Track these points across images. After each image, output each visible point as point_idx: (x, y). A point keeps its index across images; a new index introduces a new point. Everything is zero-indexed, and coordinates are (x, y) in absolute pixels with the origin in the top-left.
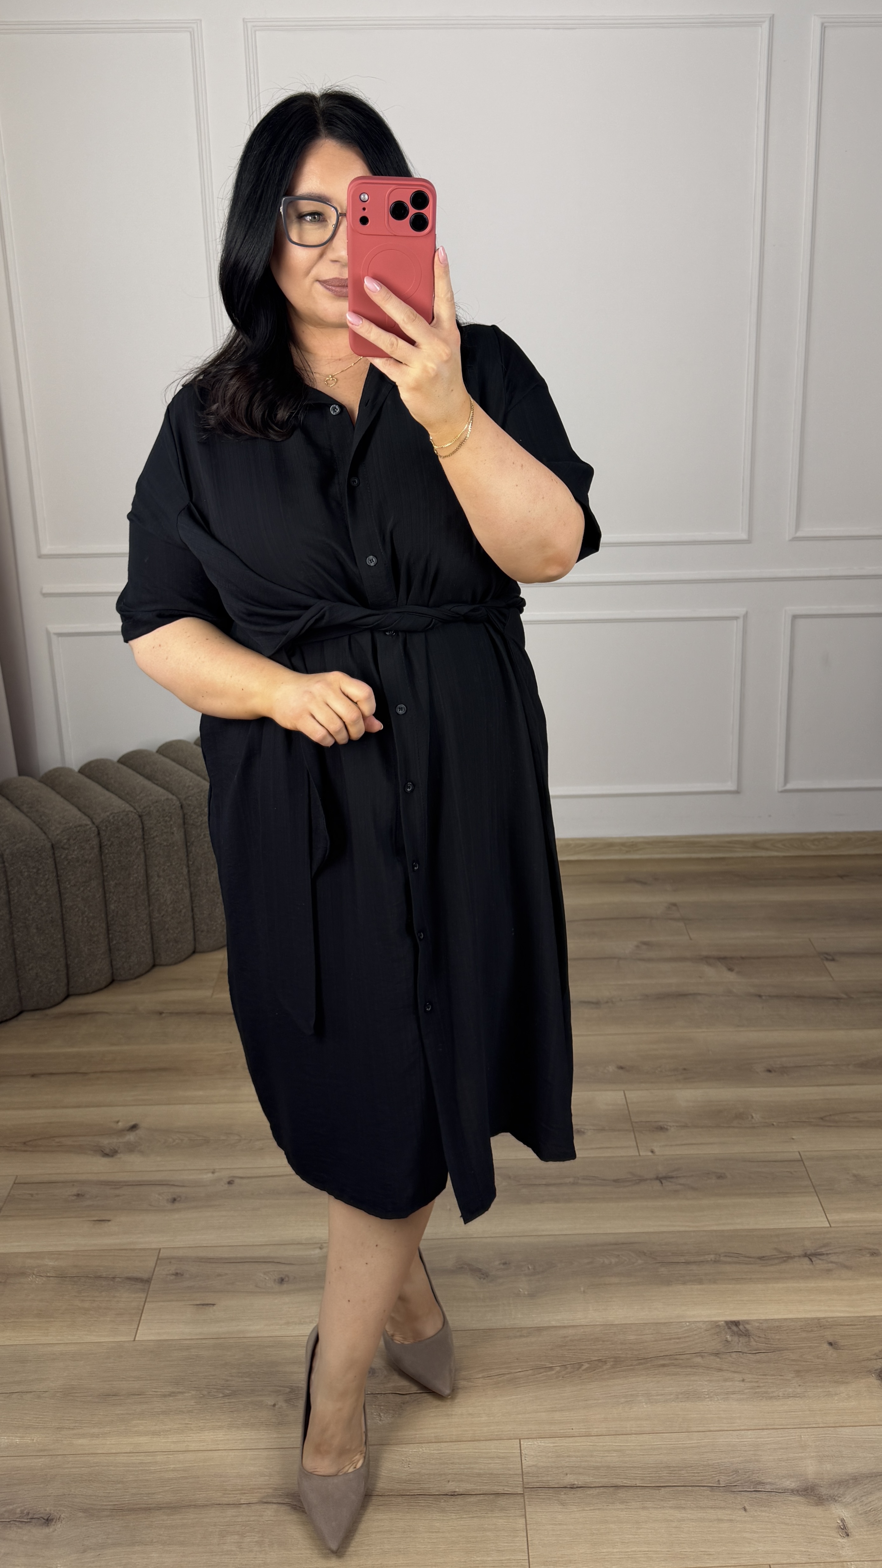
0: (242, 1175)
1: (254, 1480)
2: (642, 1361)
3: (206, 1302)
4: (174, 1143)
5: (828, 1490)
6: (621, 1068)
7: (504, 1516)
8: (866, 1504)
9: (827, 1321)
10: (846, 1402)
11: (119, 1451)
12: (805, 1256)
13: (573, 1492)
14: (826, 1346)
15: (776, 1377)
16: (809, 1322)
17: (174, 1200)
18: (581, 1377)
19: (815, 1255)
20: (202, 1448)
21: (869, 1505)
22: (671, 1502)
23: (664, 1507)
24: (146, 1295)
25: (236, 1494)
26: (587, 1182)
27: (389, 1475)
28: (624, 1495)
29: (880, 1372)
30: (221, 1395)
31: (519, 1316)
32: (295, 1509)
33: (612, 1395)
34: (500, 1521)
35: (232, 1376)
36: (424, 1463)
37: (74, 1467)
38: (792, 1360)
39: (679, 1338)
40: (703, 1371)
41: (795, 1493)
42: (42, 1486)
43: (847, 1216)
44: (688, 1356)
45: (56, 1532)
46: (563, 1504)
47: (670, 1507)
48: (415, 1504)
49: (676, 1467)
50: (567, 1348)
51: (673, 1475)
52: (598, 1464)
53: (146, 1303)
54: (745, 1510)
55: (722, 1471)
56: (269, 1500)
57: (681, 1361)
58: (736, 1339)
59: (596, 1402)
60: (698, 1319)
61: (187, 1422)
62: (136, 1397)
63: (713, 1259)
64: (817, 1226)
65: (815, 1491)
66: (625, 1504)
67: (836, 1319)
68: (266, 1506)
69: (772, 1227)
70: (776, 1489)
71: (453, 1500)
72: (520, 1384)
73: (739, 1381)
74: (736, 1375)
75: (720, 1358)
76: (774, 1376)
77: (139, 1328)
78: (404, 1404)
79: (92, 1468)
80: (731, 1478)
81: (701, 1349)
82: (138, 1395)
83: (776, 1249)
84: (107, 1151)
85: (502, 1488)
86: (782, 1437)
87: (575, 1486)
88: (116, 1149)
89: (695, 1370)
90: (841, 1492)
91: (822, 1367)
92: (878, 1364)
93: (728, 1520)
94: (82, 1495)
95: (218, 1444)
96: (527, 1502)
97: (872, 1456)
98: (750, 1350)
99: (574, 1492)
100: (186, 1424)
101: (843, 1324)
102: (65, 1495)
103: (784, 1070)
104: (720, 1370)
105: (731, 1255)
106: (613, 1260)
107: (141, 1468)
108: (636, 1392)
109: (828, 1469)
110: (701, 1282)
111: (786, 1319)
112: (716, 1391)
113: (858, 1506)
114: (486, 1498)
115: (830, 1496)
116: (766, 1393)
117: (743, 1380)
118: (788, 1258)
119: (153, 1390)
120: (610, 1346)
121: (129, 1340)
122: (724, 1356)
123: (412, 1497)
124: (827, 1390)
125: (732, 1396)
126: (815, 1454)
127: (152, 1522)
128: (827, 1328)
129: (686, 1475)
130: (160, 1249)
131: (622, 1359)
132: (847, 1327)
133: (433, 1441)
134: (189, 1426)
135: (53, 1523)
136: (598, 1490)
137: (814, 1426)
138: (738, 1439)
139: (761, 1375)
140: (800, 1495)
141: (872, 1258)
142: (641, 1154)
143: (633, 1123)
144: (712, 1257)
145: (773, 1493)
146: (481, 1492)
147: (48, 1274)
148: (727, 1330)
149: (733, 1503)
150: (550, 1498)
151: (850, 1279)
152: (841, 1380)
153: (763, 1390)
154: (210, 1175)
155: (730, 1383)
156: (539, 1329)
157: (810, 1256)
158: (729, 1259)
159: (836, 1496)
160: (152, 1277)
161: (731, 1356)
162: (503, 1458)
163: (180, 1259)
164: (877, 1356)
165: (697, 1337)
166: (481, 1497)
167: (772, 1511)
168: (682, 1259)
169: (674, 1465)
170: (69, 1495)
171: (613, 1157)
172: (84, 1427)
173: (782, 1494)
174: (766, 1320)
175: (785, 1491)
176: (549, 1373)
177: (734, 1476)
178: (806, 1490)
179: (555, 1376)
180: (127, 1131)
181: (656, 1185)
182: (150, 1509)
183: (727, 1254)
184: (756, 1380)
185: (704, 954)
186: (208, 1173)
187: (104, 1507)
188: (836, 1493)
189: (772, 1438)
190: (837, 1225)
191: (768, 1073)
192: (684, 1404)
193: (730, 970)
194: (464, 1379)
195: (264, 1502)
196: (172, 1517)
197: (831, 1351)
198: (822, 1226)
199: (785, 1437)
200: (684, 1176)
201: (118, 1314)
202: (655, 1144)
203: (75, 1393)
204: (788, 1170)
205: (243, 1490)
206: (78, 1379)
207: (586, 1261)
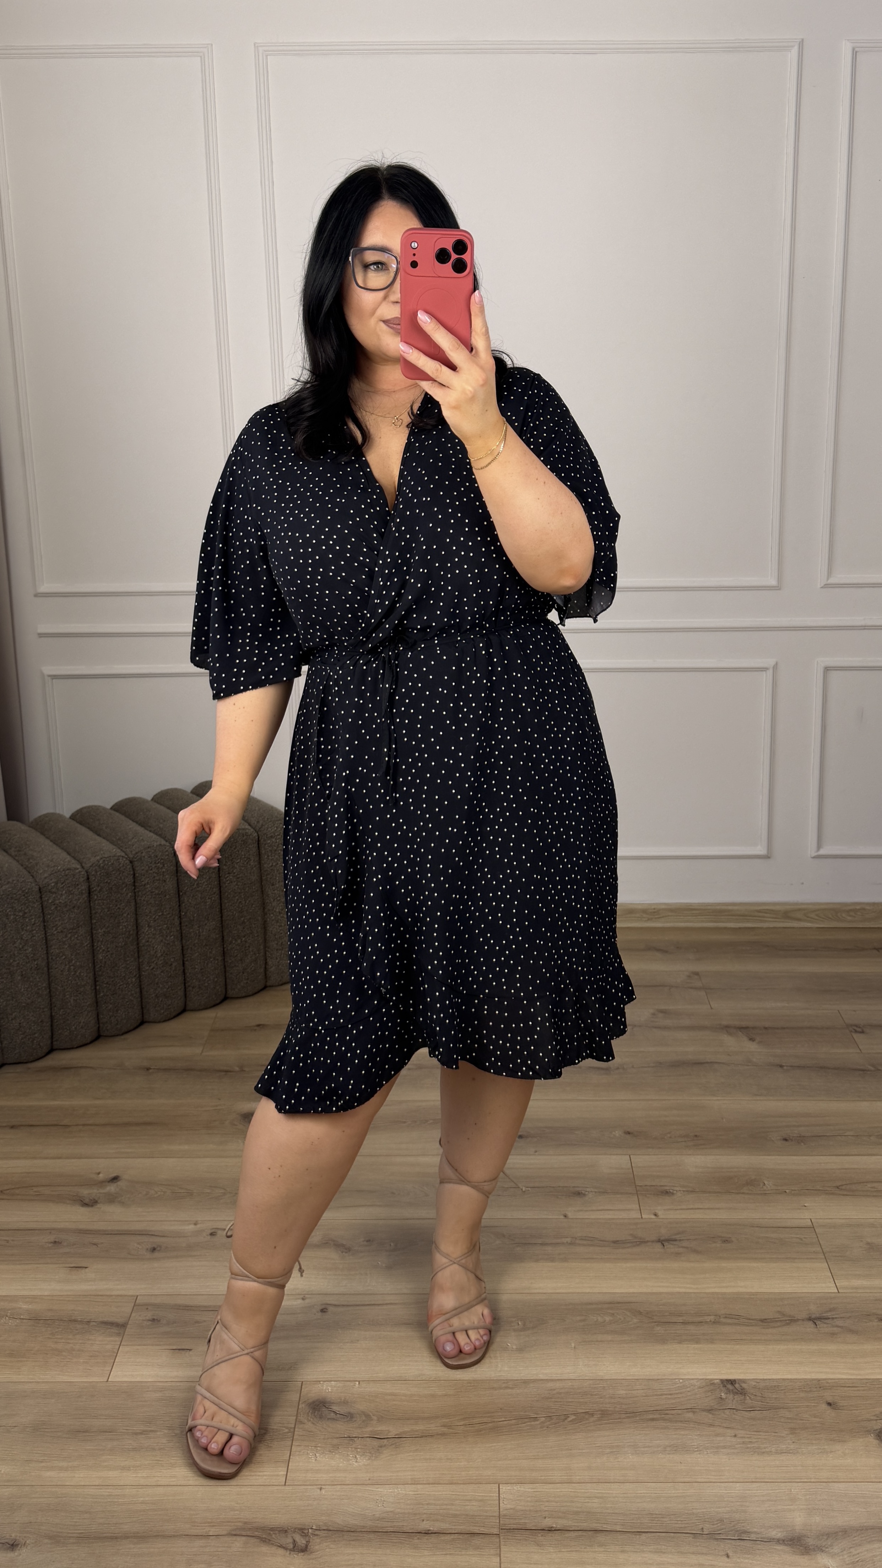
1: (224, 1514)
2: (631, 1415)
3: (183, 1347)
4: (156, 1195)
5: (815, 1541)
6: (629, 1133)
7: (479, 1554)
8: (853, 1555)
9: (828, 1383)
10: (841, 1459)
11: (88, 1483)
12: (810, 1320)
13: (550, 1534)
14: (824, 1406)
15: (769, 1434)
16: (808, 1383)
17: (154, 1250)
18: (565, 1428)
19: (820, 1319)
20: (172, 1483)
21: (858, 1556)
22: (652, 1547)
23: (643, 1551)
24: (121, 1339)
25: (206, 1526)
26: (585, 1242)
27: (363, 1513)
28: (604, 1539)
29: (879, 1432)
31: (506, 1369)
32: (264, 1541)
33: (597, 1445)
34: (474, 1558)
36: (399, 1502)
37: (41, 1498)
38: (788, 1418)
39: (671, 1394)
40: (694, 1426)
41: (781, 1542)
42: (8, 1514)
43: (857, 1282)
44: (680, 1412)
45: (21, 1556)
46: (539, 1545)
47: (650, 1551)
48: (387, 1540)
49: (659, 1514)
50: (553, 1400)
51: (655, 1522)
52: (579, 1510)
53: (121, 1346)
54: (728, 1556)
55: (707, 1520)
56: (238, 1532)
57: (671, 1416)
58: (731, 1396)
59: (580, 1451)
60: (693, 1377)
61: (156, 1459)
62: (107, 1434)
63: (713, 1320)
64: (826, 1291)
65: (802, 1542)
66: (604, 1547)
67: (837, 1381)
68: (234, 1538)
69: (777, 1291)
70: (761, 1538)
71: (426, 1538)
72: (503, 1432)
73: (731, 1436)
74: (729, 1431)
75: (713, 1414)
76: (768, 1432)
77: (113, 1369)
78: (381, 1447)
79: (60, 1499)
80: (715, 1526)
81: (693, 1405)
82: (109, 1432)
83: (779, 1312)
84: (87, 1201)
85: (478, 1528)
86: (772, 1490)
87: (553, 1529)
88: (96, 1199)
89: (685, 1425)
90: (829, 1543)
91: (819, 1425)
92: (878, 1425)
94: (48, 1523)
95: (188, 1480)
96: (502, 1543)
97: (864, 1510)
98: (745, 1408)
99: (553, 1535)
101: (844, 1385)
102: (31, 1523)
103: (801, 1140)
104: (711, 1425)
105: (732, 1316)
106: (607, 1318)
107: (109, 1500)
108: (623, 1444)
109: (817, 1521)
110: (698, 1342)
111: (784, 1379)
112: (707, 1445)
113: (846, 1556)
114: (461, 1537)
115: (817, 1546)
116: (759, 1448)
117: (735, 1436)
118: (792, 1321)
119: (125, 1428)
120: (598, 1400)
121: (102, 1380)
122: (716, 1413)
123: (385, 1534)
124: (822, 1448)
125: (722, 1450)
126: (804, 1507)
127: (118, 1549)
128: (827, 1389)
129: (669, 1522)
130: (137, 1296)
131: (610, 1413)
132: (849, 1388)
133: (409, 1483)
134: (160, 1462)
135: (19, 1548)
136: (576, 1534)
137: (805, 1480)
138: (726, 1490)
139: (754, 1431)
140: (786, 1545)
141: (879, 1323)
142: (643, 1216)
143: (638, 1188)
144: (712, 1318)
145: (758, 1542)
146: (456, 1532)
147: (22, 1317)
148: (722, 1388)
149: (715, 1549)
150: (526, 1540)
151: (855, 1343)
152: (838, 1438)
153: (755, 1445)
154: (191, 1227)
155: (722, 1438)
156: (526, 1382)
157: (814, 1320)
158: (729, 1321)
159: (824, 1547)
160: (128, 1323)
161: (724, 1413)
162: (480, 1501)
163: (158, 1306)
164: (877, 1417)
165: (689, 1394)
166: (456, 1536)
167: (755, 1558)
168: (680, 1319)
169: (657, 1513)
170: (35, 1522)
171: (613, 1219)
172: (53, 1460)
173: (767, 1543)
174: (763, 1380)
175: (770, 1540)
176: (533, 1423)
177: (719, 1524)
178: (792, 1540)
179: (539, 1426)
180: (109, 1182)
181: (658, 1247)
182: (116, 1538)
183: (728, 1316)
184: (748, 1436)
185: (725, 1023)
186: (191, 1224)
187: (70, 1535)
188: (824, 1544)
189: (761, 1490)
190: (845, 1291)
191: (784, 1142)
192: (671, 1456)
193: (752, 1040)
194: (444, 1426)
195: (233, 1534)
196: (139, 1546)
197: (829, 1410)
198: (830, 1291)
199: (775, 1490)
200: (688, 1240)
201: (91, 1356)
202: (659, 1208)
203: (45, 1428)
204: (798, 1236)
205: (211, 1523)
206: (49, 1416)
207: (578, 1318)
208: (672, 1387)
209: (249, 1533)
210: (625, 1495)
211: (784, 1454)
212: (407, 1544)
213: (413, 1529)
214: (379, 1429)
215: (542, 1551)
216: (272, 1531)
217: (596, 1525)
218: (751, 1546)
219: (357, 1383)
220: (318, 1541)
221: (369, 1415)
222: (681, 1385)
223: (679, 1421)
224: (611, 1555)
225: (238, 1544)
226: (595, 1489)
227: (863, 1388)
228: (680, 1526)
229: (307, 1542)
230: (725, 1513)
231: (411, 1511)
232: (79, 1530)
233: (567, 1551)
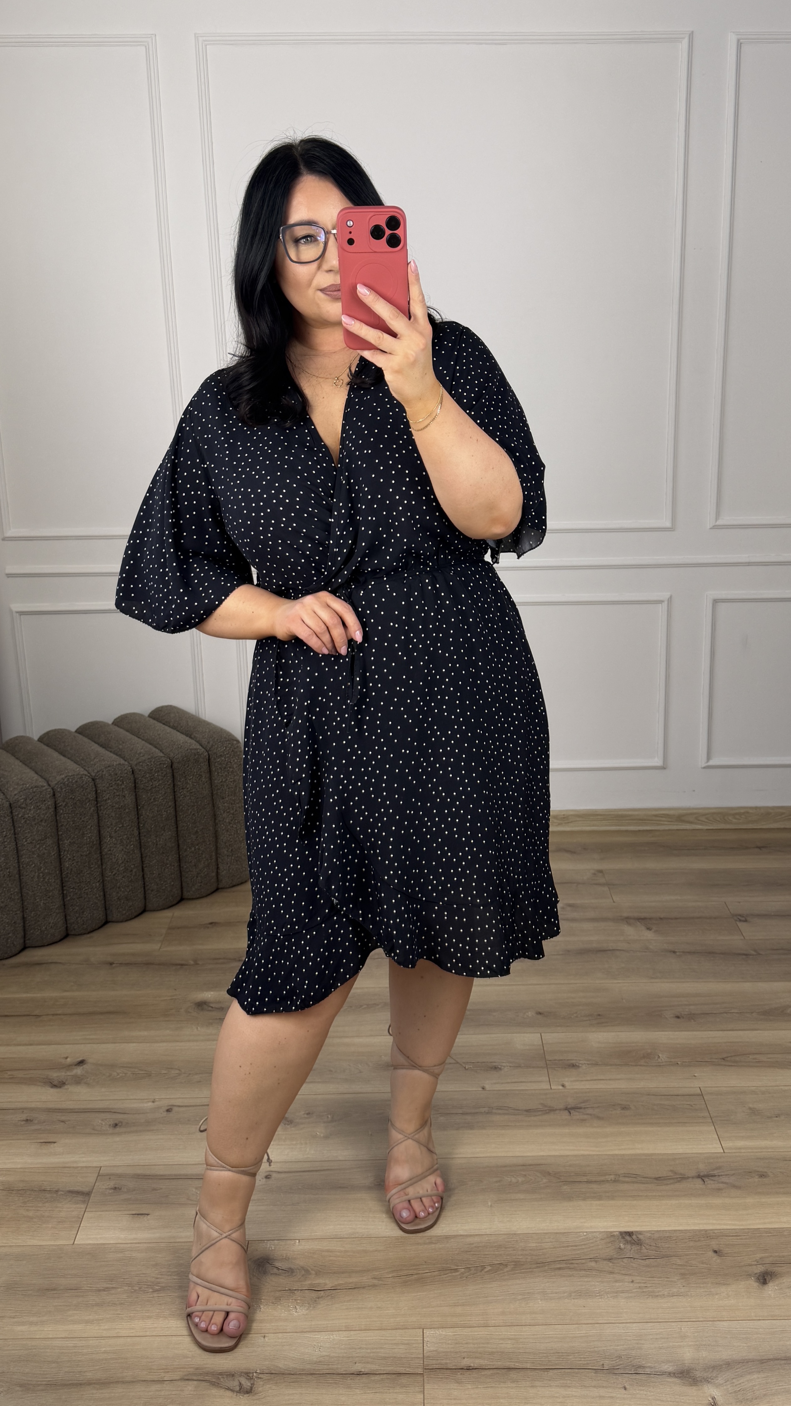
0: (179, 1104)
1: (177, 1361)
2: (541, 1265)
3: (142, 1212)
4: (118, 1076)
5: (702, 1373)
6: (540, 1013)
7: (404, 1392)
8: (736, 1385)
9: (714, 1233)
10: (725, 1301)
11: (55, 1336)
12: (699, 1177)
13: (468, 1373)
14: (711, 1254)
15: (662, 1279)
16: (697, 1233)
17: (116, 1125)
18: (483, 1278)
19: (708, 1176)
20: (131, 1335)
21: (739, 1386)
22: (559, 1382)
23: (551, 1386)
24: (86, 1206)
25: (161, 1372)
26: (500, 1111)
27: (302, 1358)
28: (516, 1376)
30: (151, 1290)
32: (213, 1385)
33: (510, 1292)
34: (400, 1396)
35: (161, 1275)
36: (334, 1347)
37: (13, 1350)
38: (679, 1265)
39: (576, 1246)
40: (596, 1274)
41: (672, 1375)
43: (740, 1143)
44: (583, 1261)
46: (458, 1382)
47: (556, 1386)
48: (323, 1381)
49: (565, 1353)
50: (472, 1253)
51: (561, 1359)
52: (494, 1350)
53: (86, 1213)
54: (625, 1389)
55: (607, 1357)
56: (190, 1377)
57: (576, 1265)
58: (629, 1247)
59: (495, 1298)
60: (596, 1230)
62: (73, 1291)
63: (613, 1179)
64: (713, 1152)
65: (691, 1374)
66: (516, 1383)
67: (722, 1231)
68: (187, 1382)
69: (670, 1152)
70: (655, 1372)
71: (358, 1378)
72: (427, 1283)
73: (628, 1282)
74: (627, 1277)
75: (613, 1263)
76: (661, 1278)
77: (78, 1233)
78: (318, 1298)
79: (30, 1351)
80: (614, 1362)
81: (595, 1255)
82: (75, 1290)
83: (671, 1171)
84: (55, 1083)
85: (403, 1369)
86: (664, 1329)
87: (471, 1368)
88: (64, 1081)
89: (588, 1273)
90: (714, 1375)
91: (706, 1271)
93: (609, 1397)
94: (19, 1373)
95: (146, 1331)
96: (426, 1381)
97: (745, 1345)
98: (641, 1257)
99: (470, 1373)
100: (117, 1314)
101: (728, 1235)
102: (4, 1372)
103: (691, 1017)
104: (611, 1273)
105: (630, 1175)
106: (520, 1179)
107: (74, 1351)
108: (532, 1291)
109: (704, 1356)
110: (600, 1198)
111: (675, 1231)
112: (607, 1290)
113: (729, 1386)
114: (389, 1376)
115: (703, 1378)
116: (652, 1292)
117: (632, 1282)
118: (683, 1178)
119: (89, 1286)
120: (511, 1252)
121: (68, 1243)
122: (616, 1261)
123: (321, 1375)
124: (709, 1290)
125: (621, 1295)
126: (693, 1343)
127: (82, 1395)
128: (713, 1238)
129: (573, 1359)
130: (101, 1167)
131: (522, 1263)
132: (733, 1238)
133: (343, 1329)
134: (120, 1316)
136: (491, 1372)
137: (694, 1320)
138: (624, 1330)
139: (650, 1277)
140: (676, 1377)
141: (759, 1179)
142: (552, 1087)
143: (547, 1061)
144: (612, 1177)
145: (652, 1376)
146: (384, 1372)
148: (622, 1240)
149: (614, 1383)
150: (447, 1378)
151: (738, 1197)
152: (722, 1282)
153: (650, 1289)
154: (150, 1104)
155: (621, 1284)
156: (447, 1238)
157: (702, 1177)
158: (627, 1179)
159: (710, 1378)
160: (92, 1192)
161: (623, 1261)
162: (408, 1344)
163: (120, 1176)
164: (757, 1262)
165: (592, 1245)
166: (385, 1376)
167: (650, 1389)
168: (585, 1179)
169: (563, 1351)
170: (8, 1372)
171: (526, 1090)
172: (25, 1316)
173: (660, 1377)
174: (658, 1231)
175: (663, 1374)
176: (454, 1274)
177: (618, 1361)
178: (682, 1373)
179: (459, 1276)
180: (75, 1065)
181: (565, 1115)
182: (81, 1384)
183: (627, 1175)
184: (643, 1281)
185: (625, 915)
186: (149, 1102)
187: (39, 1383)
188: (710, 1376)
189: (654, 1329)
190: (730, 1151)
191: (678, 1019)
192: (576, 1301)
193: (649, 929)
194: (375, 1278)
195: (186, 1379)
196: (101, 1391)
197: (715, 1258)
198: (715, 1151)
199: (667, 1329)
200: (591, 1107)
201: (60, 1222)
202: (566, 1079)
203: (17, 1287)
204: (688, 1103)
205: (167, 1369)
206: (20, 1276)
207: (495, 1179)
208: (577, 1239)
209: (200, 1378)
210: (535, 1336)
211: (675, 1297)
212: (342, 1384)
213: (344, 1371)
214: (317, 1282)
215: (461, 1388)
216: (220, 1375)
217: (509, 1363)
218: (646, 1379)
219: (298, 1241)
220: (261, 1383)
221: (308, 1270)
222: (585, 1237)
223: (582, 1270)
224: (522, 1390)
225: (190, 1388)
226: (507, 1332)
227: (745, 1237)
228: (584, 1362)
229: (252, 1384)
230: (623, 1350)
231: (345, 1355)
232: (47, 1378)
233: (484, 1387)
